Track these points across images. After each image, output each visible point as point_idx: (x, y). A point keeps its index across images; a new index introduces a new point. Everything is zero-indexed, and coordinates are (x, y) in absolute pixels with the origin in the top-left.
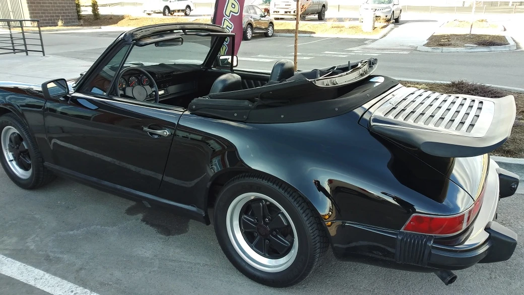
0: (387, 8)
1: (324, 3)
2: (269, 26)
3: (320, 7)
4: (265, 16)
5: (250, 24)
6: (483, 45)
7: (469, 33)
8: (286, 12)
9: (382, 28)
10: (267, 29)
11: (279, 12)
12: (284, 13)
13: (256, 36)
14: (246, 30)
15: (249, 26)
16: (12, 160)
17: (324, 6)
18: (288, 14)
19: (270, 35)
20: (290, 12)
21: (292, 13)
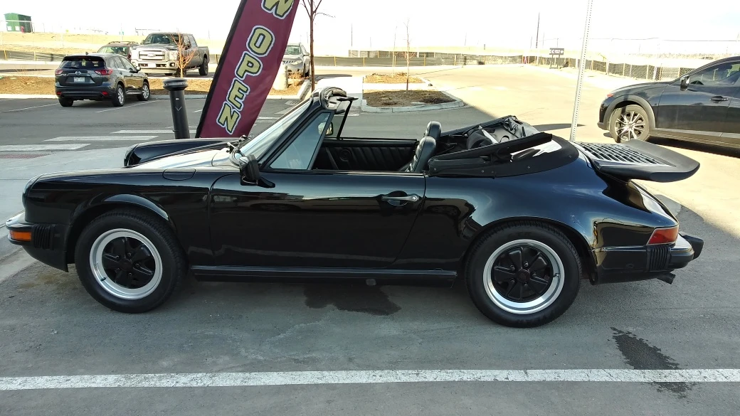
0: (296, 60)
1: (205, 52)
2: (144, 85)
3: (202, 59)
4: (138, 71)
5: (121, 83)
6: (431, 102)
7: (405, 89)
8: (158, 65)
9: (298, 85)
10: (140, 89)
11: (147, 65)
12: (155, 66)
13: (130, 100)
14: (117, 92)
15: (119, 85)
16: (105, 279)
17: (205, 56)
18: (162, 67)
19: (146, 97)
20: (164, 65)
21: (168, 66)
